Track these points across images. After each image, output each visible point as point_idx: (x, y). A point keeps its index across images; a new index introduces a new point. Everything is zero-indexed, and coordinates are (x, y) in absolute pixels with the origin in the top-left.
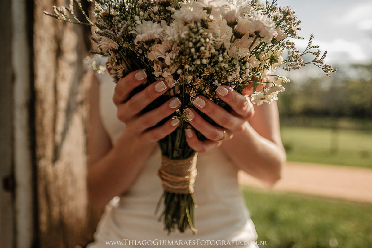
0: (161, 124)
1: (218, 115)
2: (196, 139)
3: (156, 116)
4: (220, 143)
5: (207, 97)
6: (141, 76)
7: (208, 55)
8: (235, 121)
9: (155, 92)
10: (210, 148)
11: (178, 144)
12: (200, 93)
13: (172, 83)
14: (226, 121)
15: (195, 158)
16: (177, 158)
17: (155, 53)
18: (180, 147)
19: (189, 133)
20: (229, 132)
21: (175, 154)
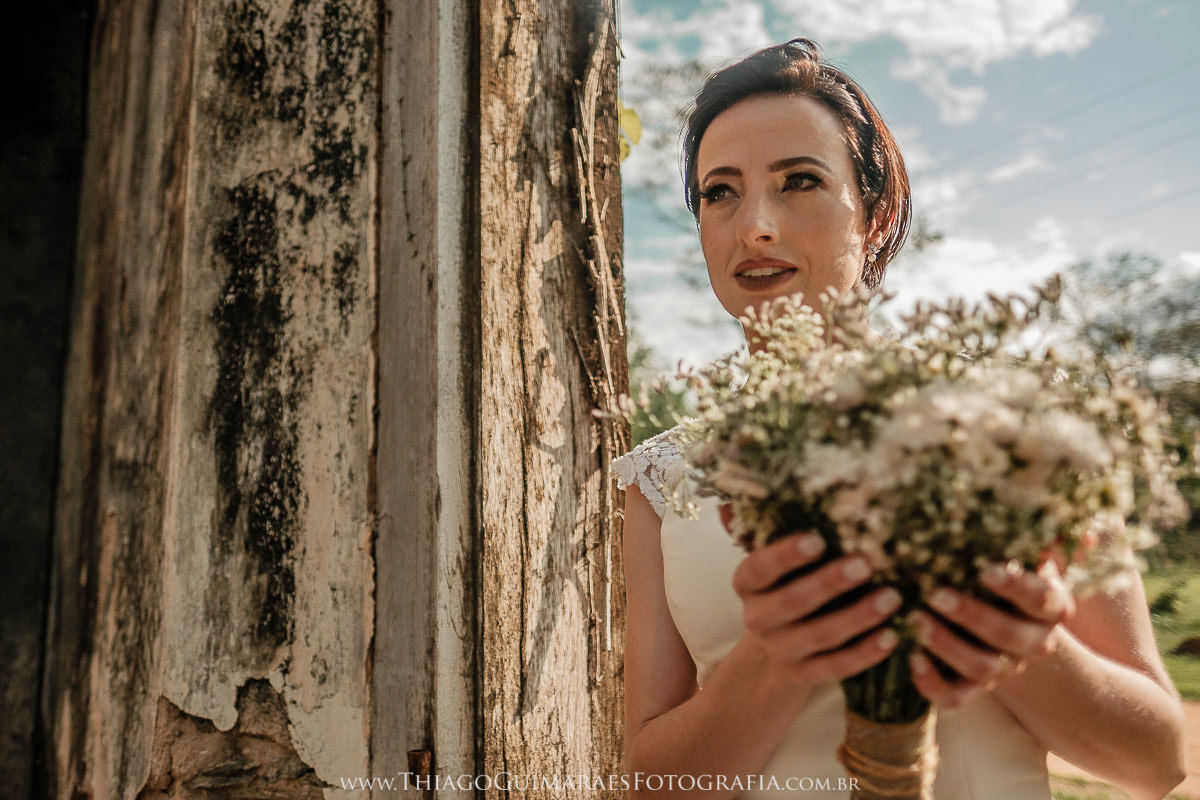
0: (853, 643)
1: (988, 623)
2: (936, 678)
3: (842, 626)
4: (991, 686)
5: (959, 588)
6: (810, 545)
7: (961, 514)
8: (1029, 633)
9: (841, 577)
10: (969, 696)
11: (890, 686)
12: (943, 581)
13: (881, 561)
14: (1008, 636)
15: (931, 721)
16: (890, 720)
17: (845, 508)
18: (897, 694)
19: (919, 664)
20: (1015, 658)
21: (885, 709)
